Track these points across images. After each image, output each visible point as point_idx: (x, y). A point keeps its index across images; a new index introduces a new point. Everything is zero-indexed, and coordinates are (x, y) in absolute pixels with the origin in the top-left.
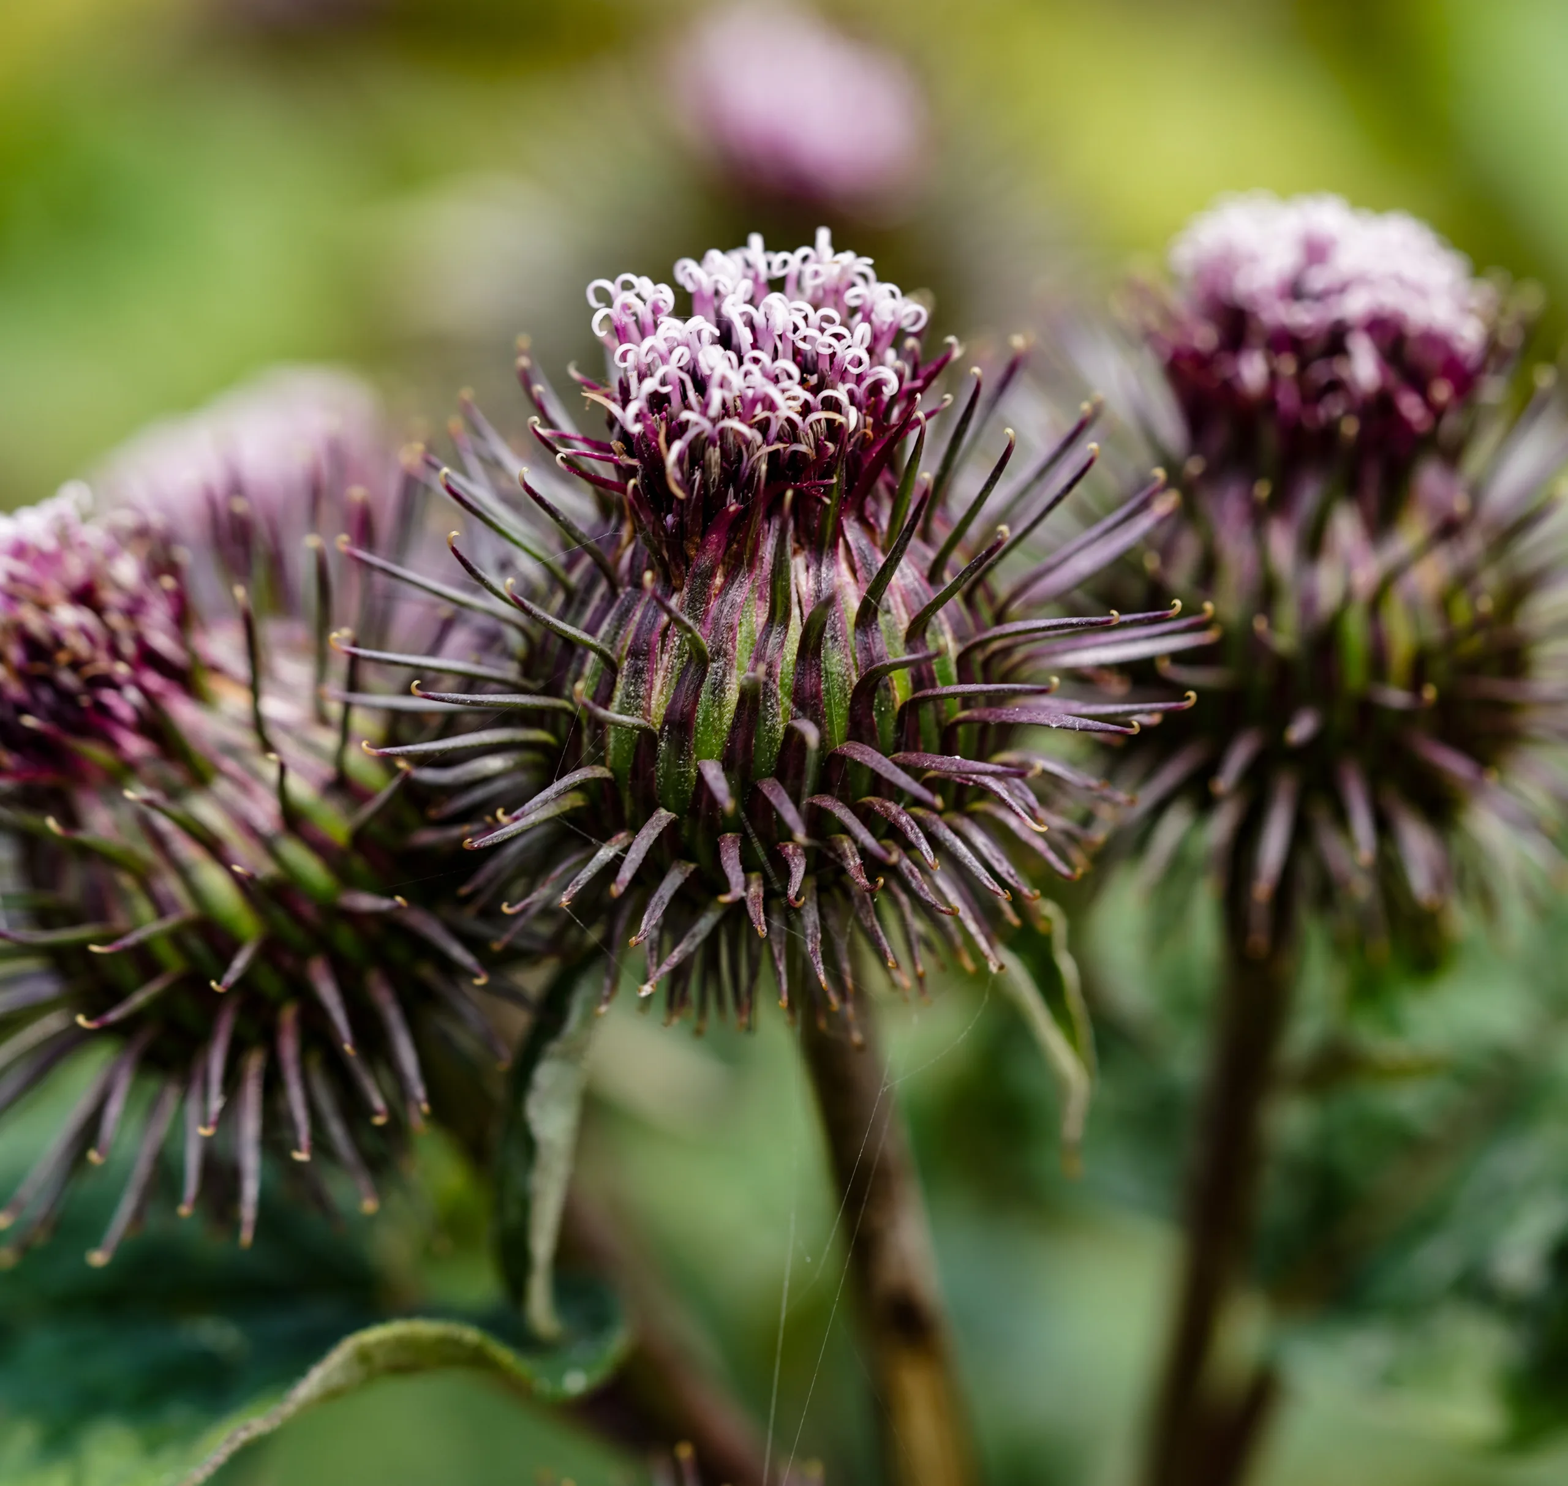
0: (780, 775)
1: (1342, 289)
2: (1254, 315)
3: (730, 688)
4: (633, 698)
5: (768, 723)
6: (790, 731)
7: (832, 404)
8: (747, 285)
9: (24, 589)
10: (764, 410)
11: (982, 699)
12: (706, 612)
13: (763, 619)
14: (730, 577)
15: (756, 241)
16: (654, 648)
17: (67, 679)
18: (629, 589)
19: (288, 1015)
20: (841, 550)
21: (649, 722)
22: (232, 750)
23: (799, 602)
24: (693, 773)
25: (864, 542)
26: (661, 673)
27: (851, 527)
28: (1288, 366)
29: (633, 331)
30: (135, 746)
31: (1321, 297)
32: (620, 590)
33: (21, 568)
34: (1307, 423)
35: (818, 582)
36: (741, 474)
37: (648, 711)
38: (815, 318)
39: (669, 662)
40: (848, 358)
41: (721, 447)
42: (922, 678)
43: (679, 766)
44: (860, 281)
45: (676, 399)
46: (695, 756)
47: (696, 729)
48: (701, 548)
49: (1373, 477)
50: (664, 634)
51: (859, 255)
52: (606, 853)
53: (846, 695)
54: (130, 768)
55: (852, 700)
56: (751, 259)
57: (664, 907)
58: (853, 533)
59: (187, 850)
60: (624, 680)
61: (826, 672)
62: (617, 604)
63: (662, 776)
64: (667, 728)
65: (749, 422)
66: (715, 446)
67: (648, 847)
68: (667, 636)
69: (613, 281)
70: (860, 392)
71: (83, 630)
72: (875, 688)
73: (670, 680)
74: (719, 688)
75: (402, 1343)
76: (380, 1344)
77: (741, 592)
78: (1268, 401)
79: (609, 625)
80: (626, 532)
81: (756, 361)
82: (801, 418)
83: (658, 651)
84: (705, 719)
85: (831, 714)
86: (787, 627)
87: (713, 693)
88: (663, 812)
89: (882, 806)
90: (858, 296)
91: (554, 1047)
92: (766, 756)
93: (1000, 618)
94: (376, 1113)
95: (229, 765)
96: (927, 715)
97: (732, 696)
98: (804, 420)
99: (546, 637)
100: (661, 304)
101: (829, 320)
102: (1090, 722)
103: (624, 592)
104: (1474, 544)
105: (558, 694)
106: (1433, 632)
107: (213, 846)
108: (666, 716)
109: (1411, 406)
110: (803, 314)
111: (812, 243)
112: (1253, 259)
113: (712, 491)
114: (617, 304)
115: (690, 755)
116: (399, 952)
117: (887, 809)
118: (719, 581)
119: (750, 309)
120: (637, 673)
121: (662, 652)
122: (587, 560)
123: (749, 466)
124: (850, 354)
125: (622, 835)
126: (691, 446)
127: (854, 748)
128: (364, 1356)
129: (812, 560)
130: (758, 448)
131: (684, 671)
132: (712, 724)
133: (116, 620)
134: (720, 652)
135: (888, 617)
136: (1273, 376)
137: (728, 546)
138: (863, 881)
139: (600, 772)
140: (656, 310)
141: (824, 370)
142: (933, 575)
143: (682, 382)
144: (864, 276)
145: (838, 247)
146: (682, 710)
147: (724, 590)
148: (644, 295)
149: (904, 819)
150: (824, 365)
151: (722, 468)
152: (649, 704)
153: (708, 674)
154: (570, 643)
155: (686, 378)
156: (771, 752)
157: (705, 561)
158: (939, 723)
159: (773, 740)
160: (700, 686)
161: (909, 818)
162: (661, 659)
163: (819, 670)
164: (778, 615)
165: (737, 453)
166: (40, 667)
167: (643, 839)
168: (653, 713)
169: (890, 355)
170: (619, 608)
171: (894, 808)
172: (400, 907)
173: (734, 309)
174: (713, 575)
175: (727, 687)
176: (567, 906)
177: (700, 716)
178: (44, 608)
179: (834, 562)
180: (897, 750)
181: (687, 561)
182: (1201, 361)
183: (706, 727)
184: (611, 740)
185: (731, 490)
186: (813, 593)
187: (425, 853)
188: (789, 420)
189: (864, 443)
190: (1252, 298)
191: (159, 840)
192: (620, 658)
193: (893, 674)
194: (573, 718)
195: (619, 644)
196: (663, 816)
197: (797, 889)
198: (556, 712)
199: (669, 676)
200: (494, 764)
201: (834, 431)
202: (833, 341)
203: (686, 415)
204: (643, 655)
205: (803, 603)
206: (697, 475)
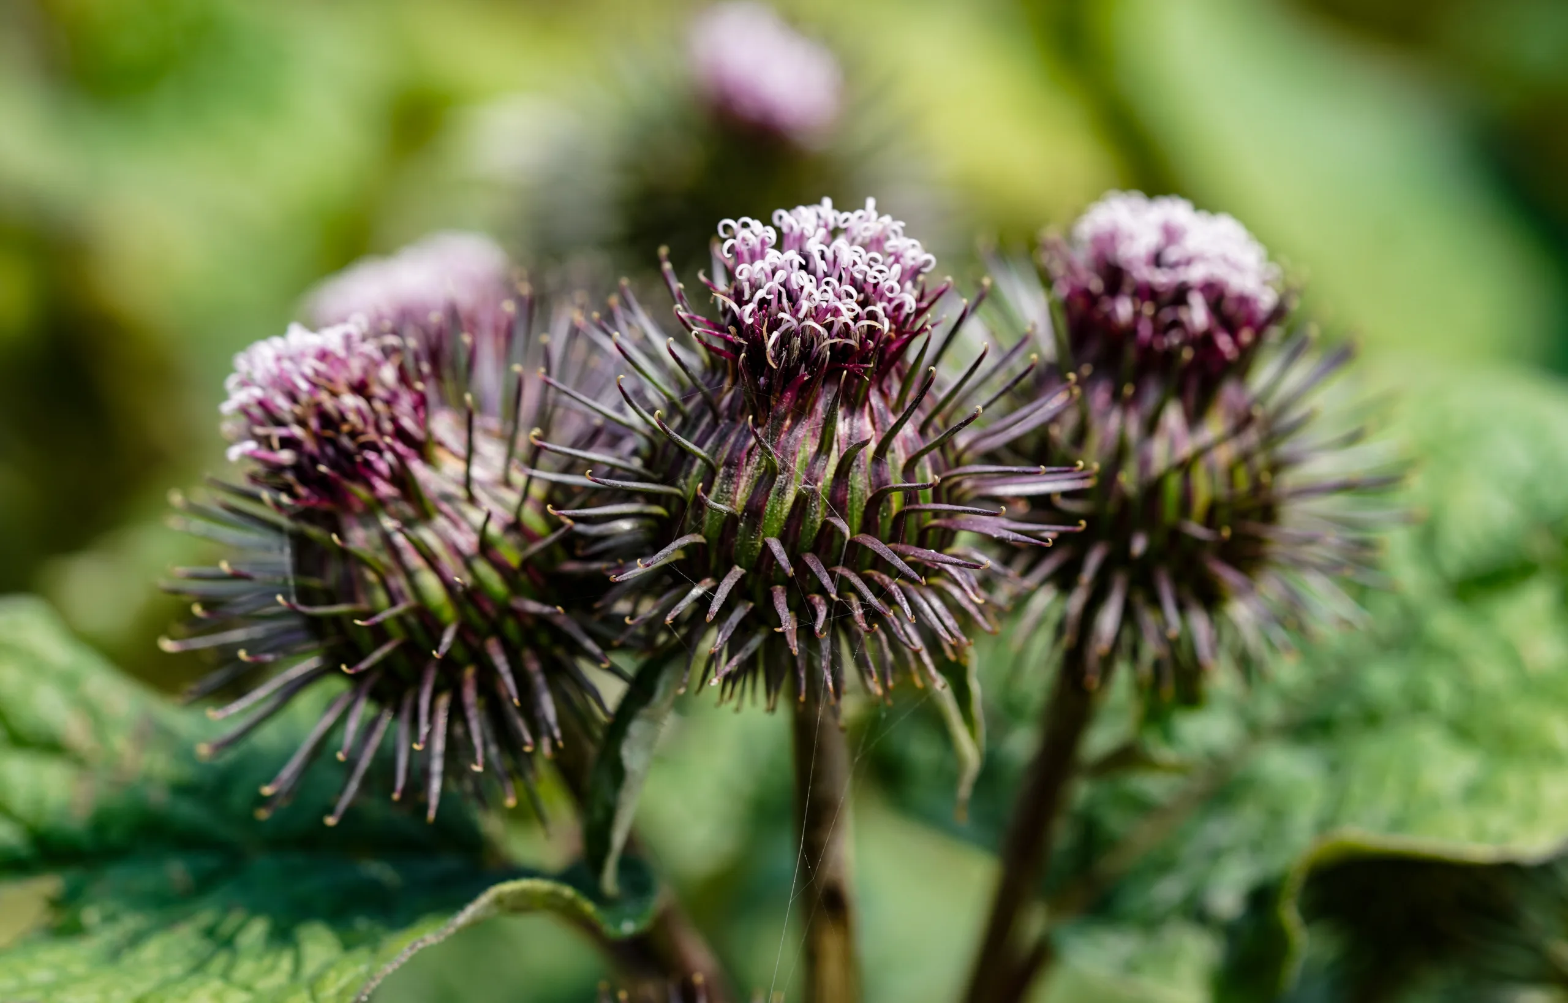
0: (815, 550)
1: (1188, 262)
2: (1128, 273)
3: (789, 493)
4: (725, 492)
5: (811, 517)
6: (825, 524)
7: (872, 316)
8: (822, 232)
9: (322, 381)
10: (831, 316)
11: (944, 514)
12: (778, 443)
13: (815, 448)
14: (796, 421)
15: (827, 202)
16: (742, 462)
17: (346, 441)
18: (727, 421)
19: (470, 672)
20: (867, 409)
21: (734, 509)
22: (448, 498)
23: (838, 441)
24: (760, 544)
25: (881, 405)
26: (745, 478)
27: (874, 395)
28: (1148, 309)
29: (746, 256)
30: (385, 489)
31: (1174, 266)
32: (720, 421)
33: (322, 367)
34: (1157, 347)
35: (851, 428)
36: (812, 355)
37: (734, 502)
38: (866, 257)
39: (751, 471)
40: (887, 286)
41: (801, 338)
42: (911, 496)
43: (752, 540)
44: (892, 236)
45: (774, 304)
46: (762, 534)
47: (765, 516)
48: (779, 401)
49: (1193, 385)
50: (750, 453)
51: (895, 219)
52: (697, 591)
53: (862, 503)
54: (381, 503)
55: (866, 507)
56: (823, 214)
57: (733, 630)
58: (875, 399)
59: (414, 560)
60: (720, 481)
61: (852, 488)
62: (718, 430)
63: (739, 545)
64: (746, 514)
65: (821, 323)
66: (798, 337)
67: (729, 591)
68: (751, 455)
69: (736, 220)
70: (890, 308)
71: (359, 412)
72: (881, 501)
73: (751, 484)
74: (782, 491)
75: (524, 894)
76: (512, 893)
77: (801, 432)
78: (1131, 330)
79: (713, 443)
80: (727, 383)
81: (827, 283)
82: (853, 323)
83: (744, 464)
84: (772, 511)
85: (853, 515)
86: (829, 456)
87: (778, 495)
88: (737, 568)
89: (879, 577)
90: (892, 247)
91: (644, 712)
92: (808, 538)
93: (958, 462)
94: (526, 744)
95: (446, 507)
96: (912, 520)
97: (790, 498)
98: (855, 325)
99: (666, 446)
100: (767, 240)
101: (875, 260)
102: (1019, 536)
103: (723, 423)
104: (1252, 437)
105: (673, 484)
106: (1222, 491)
107: (431, 561)
108: (746, 507)
109: (1224, 342)
110: (859, 255)
111: (863, 208)
112: (1131, 237)
113: (792, 364)
114: (739, 237)
115: (759, 533)
116: (544, 639)
117: (882, 580)
118: (788, 422)
119: (824, 248)
120: (729, 477)
121: (747, 465)
122: (698, 397)
123: (817, 351)
124: (887, 284)
125: (708, 580)
126: (782, 336)
127: (867, 539)
128: (499, 901)
129: (848, 414)
130: (824, 340)
131: (761, 479)
132: (775, 515)
133: (379, 405)
134: (786, 468)
135: (893, 455)
136: (1137, 314)
137: (797, 400)
138: (865, 625)
139: (699, 538)
140: (763, 243)
141: (869, 292)
142: (922, 431)
143: (780, 293)
144: (895, 232)
145: (881, 211)
146: (757, 503)
147: (791, 429)
148: (756, 232)
149: (893, 587)
150: (870, 290)
151: (800, 351)
152: (735, 497)
153: (776, 482)
154: (684, 452)
155: (782, 290)
156: (811, 536)
157: (782, 409)
158: (918, 526)
159: (813, 528)
160: (770, 489)
161: (897, 587)
162: (746, 469)
163: (847, 486)
164: (824, 448)
165: (811, 342)
166: (329, 433)
167: (725, 585)
168: (737, 504)
169: (909, 285)
170: (720, 433)
171: (886, 579)
172: (558, 613)
173: (814, 247)
174: (785, 419)
175: (787, 491)
176: (670, 624)
177: (768, 508)
178: (334, 394)
179: (862, 417)
180: (890, 542)
181: (769, 407)
182: (1091, 299)
183: (771, 516)
184: (707, 517)
185: (804, 365)
186: (847, 436)
187: (570, 576)
188: (846, 325)
189: (889, 341)
190: (1129, 262)
191: (395, 552)
192: (718, 466)
193: (893, 493)
194: (682, 501)
195: (718, 457)
196: (738, 571)
197: (821, 627)
198: (670, 496)
199: (750, 481)
200: (625, 525)
201: (872, 332)
202: (877, 274)
203: (781, 315)
204: (735, 466)
205: (841, 442)
206: (784, 354)
